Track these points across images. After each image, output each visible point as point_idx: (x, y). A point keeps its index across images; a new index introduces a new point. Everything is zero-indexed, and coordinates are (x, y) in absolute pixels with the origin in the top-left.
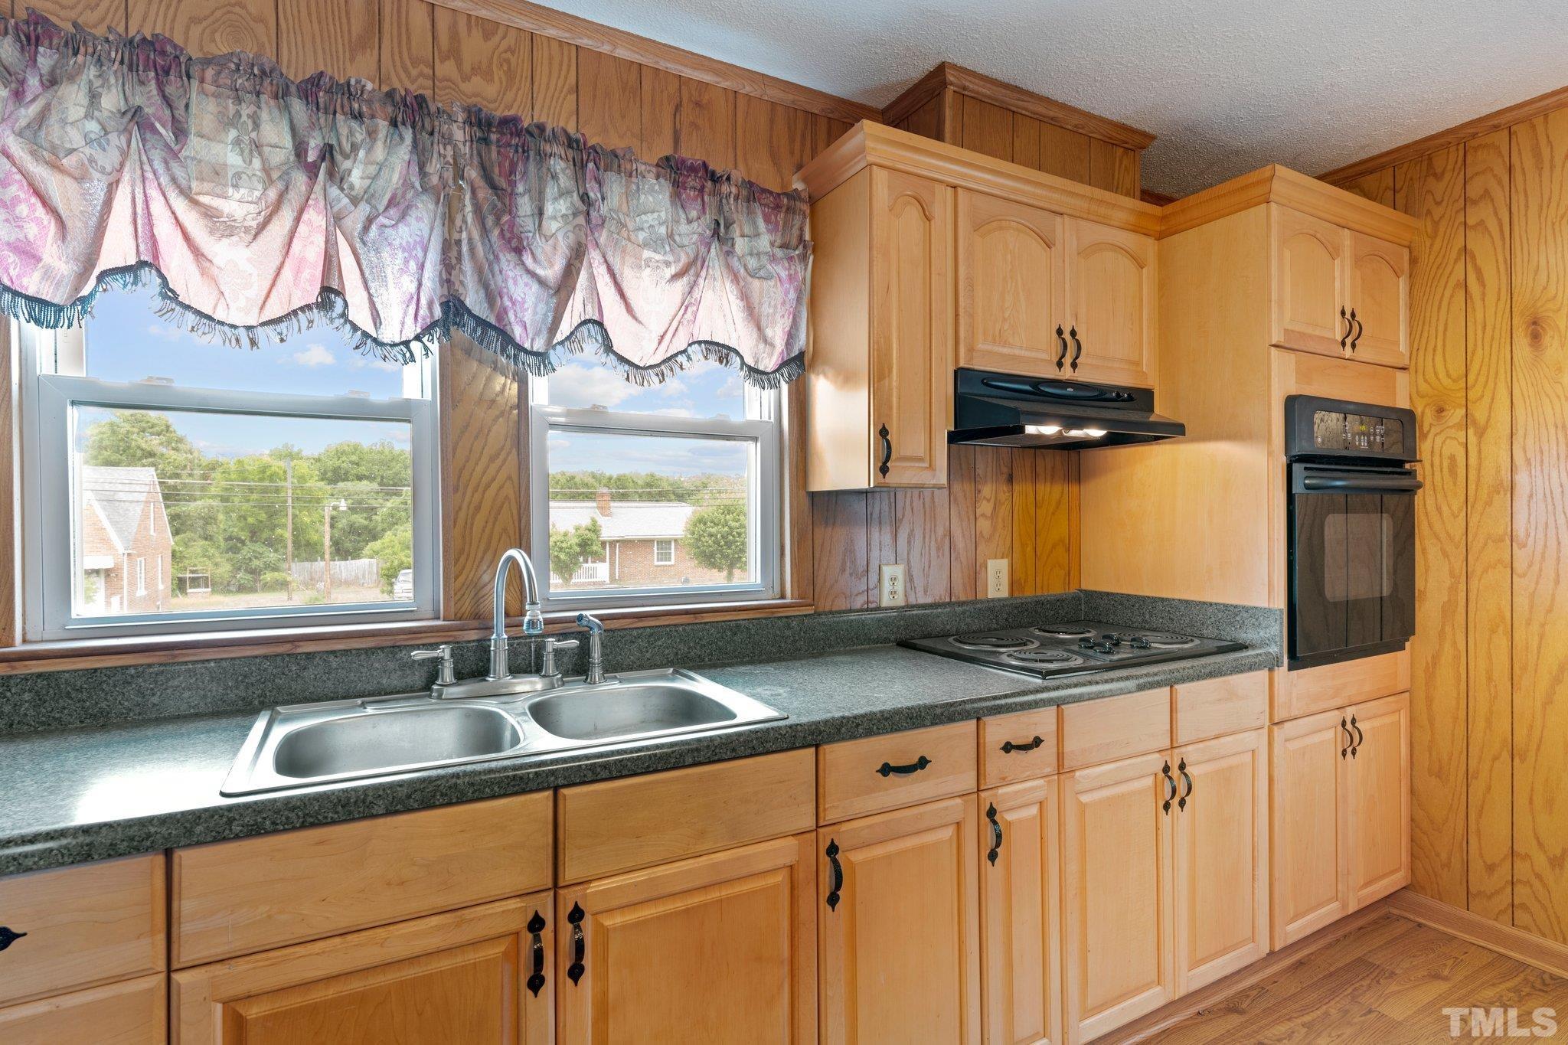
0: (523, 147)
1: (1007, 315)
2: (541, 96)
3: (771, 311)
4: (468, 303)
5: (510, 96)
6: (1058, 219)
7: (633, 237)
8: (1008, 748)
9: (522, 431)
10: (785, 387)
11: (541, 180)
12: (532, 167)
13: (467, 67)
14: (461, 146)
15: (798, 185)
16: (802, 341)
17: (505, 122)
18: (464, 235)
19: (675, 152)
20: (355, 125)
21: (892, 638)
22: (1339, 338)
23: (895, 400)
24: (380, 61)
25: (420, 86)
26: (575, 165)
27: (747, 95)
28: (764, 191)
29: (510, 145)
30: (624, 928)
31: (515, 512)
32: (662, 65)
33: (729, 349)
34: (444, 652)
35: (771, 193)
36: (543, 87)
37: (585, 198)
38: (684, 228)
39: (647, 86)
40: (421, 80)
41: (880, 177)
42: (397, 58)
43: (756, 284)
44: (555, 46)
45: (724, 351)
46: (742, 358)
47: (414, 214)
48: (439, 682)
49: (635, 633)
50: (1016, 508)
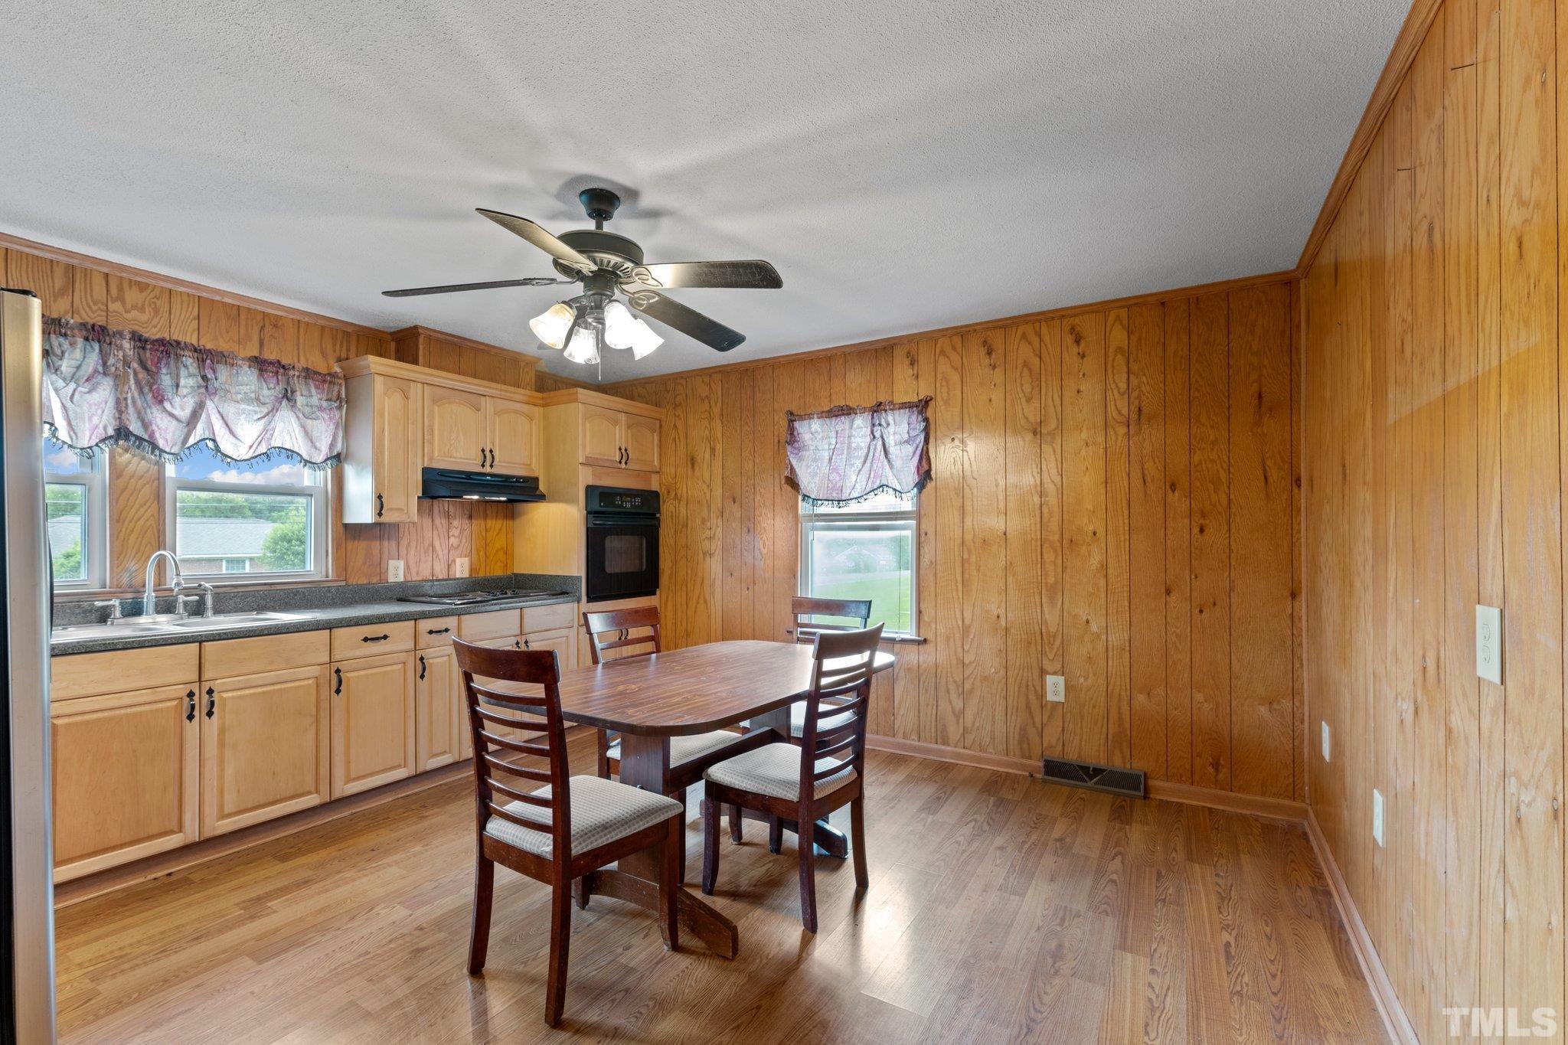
0: (166, 352)
1: (452, 443)
2: (176, 321)
3: (319, 434)
4: (131, 429)
5: (155, 321)
6: (483, 398)
7: (234, 396)
8: (431, 632)
9: (162, 491)
10: (329, 471)
11: (178, 369)
12: (172, 362)
13: (128, 305)
14: (128, 351)
15: (338, 370)
16: (339, 447)
17: (156, 341)
18: (129, 395)
19: (260, 353)
20: (61, 339)
21: (395, 597)
22: (618, 460)
23: (386, 482)
24: (73, 302)
25: (100, 321)
26: (198, 360)
27: (305, 322)
28: (316, 373)
29: (158, 350)
30: (233, 698)
31: (156, 531)
32: (253, 306)
33: (293, 451)
34: (116, 602)
35: (320, 374)
36: (177, 318)
37: (204, 378)
38: (266, 392)
39: (243, 317)
40: (99, 312)
41: (379, 380)
42: (83, 300)
43: (309, 422)
44: (185, 298)
45: (290, 453)
46: (301, 456)
47: (101, 387)
48: (112, 617)
49: (232, 595)
50: (474, 532)
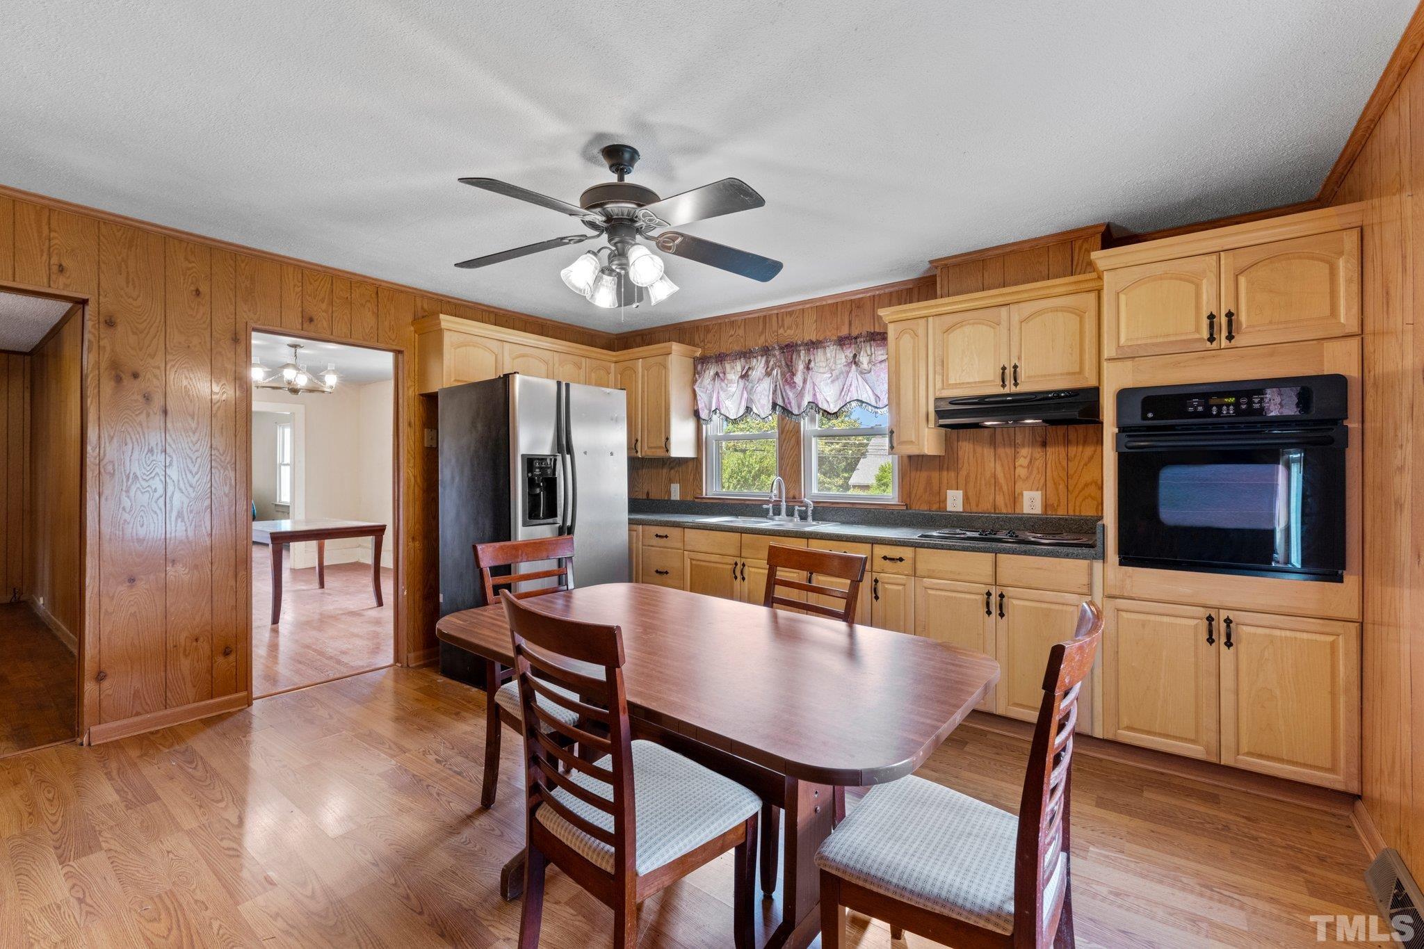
0: (795, 350)
1: (964, 368)
3: (873, 384)
6: (1004, 309)
9: (800, 439)
11: (798, 359)
12: (797, 356)
13: (786, 328)
14: (778, 356)
17: (786, 346)
18: (778, 383)
19: (849, 331)
20: (755, 360)
22: (1205, 336)
24: (765, 336)
25: (770, 342)
26: (807, 351)
29: (791, 351)
31: (798, 464)
32: (844, 299)
33: (863, 402)
36: (806, 326)
37: (808, 362)
38: (843, 360)
39: (839, 309)
40: (775, 337)
41: (891, 327)
43: (866, 376)
44: (810, 310)
46: (869, 404)
47: (767, 381)
48: (769, 514)
50: (1050, 462)
